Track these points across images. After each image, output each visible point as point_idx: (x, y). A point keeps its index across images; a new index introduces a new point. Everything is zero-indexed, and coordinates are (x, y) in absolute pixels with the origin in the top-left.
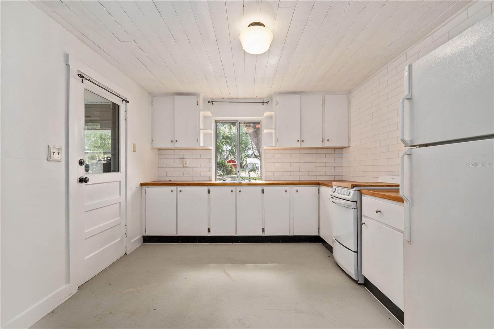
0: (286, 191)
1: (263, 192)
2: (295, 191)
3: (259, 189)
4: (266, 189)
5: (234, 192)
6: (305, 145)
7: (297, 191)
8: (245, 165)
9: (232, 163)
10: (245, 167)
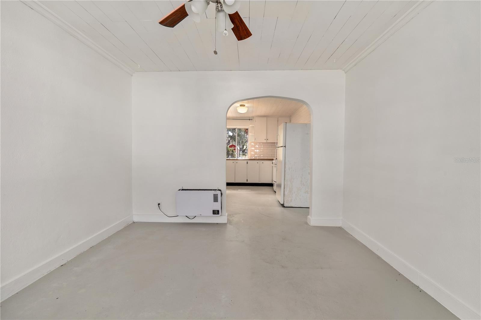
0: (258, 163)
1: (247, 163)
2: (262, 163)
3: (246, 161)
4: (249, 162)
5: (234, 163)
6: (268, 141)
7: (263, 163)
8: (246, 149)
9: (234, 147)
10: (245, 151)
